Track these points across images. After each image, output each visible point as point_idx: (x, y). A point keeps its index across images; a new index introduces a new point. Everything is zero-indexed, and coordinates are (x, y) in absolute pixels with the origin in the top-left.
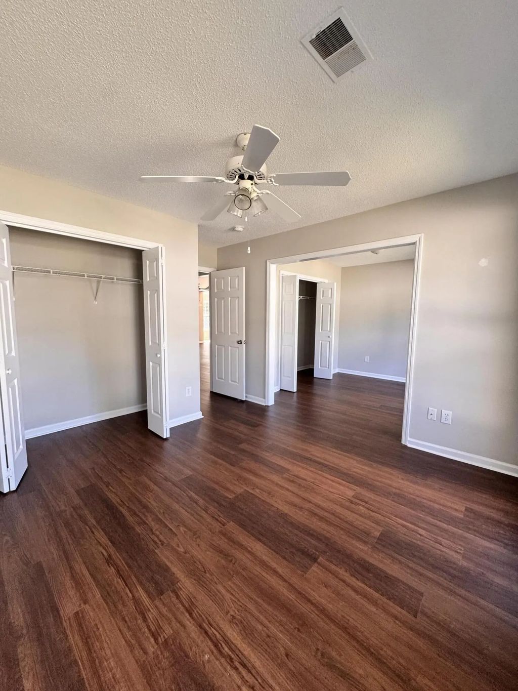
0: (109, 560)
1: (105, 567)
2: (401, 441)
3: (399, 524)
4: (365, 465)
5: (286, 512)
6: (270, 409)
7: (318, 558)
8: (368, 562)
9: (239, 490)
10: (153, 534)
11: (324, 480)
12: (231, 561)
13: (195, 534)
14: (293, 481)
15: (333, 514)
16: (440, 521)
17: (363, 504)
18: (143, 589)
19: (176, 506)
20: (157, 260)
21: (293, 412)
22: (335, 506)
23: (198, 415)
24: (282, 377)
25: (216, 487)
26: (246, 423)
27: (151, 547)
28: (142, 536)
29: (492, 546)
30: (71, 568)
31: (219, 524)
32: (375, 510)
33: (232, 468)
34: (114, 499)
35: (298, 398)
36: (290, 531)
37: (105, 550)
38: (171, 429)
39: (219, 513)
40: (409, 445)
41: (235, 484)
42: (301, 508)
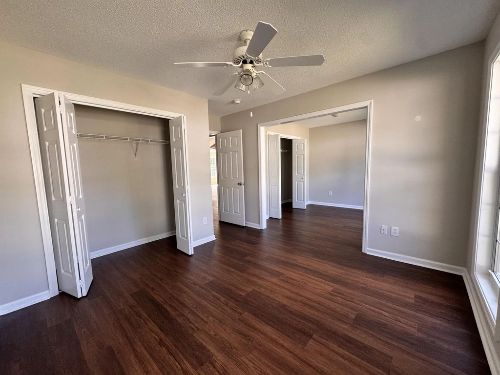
0: (161, 343)
1: (158, 348)
2: (361, 250)
3: (368, 309)
4: (338, 268)
5: (285, 303)
6: (264, 231)
7: (313, 335)
8: (350, 337)
9: (250, 290)
10: (190, 322)
11: (310, 280)
12: (250, 340)
13: (221, 321)
14: (287, 282)
15: (319, 304)
16: (397, 306)
17: (340, 295)
18: (188, 362)
19: (205, 303)
20: (180, 125)
21: (280, 233)
22: (320, 298)
23: (213, 238)
24: (271, 209)
25: (231, 287)
26: (248, 242)
27: (190, 332)
28: (182, 325)
29: (439, 322)
30: (134, 349)
31: (237, 314)
32: (350, 300)
33: (242, 274)
34: (160, 300)
35: (283, 223)
36: (290, 317)
37: (158, 336)
38: (194, 248)
39: (237, 307)
40: (368, 253)
41: (246, 286)
42: (295, 301)
